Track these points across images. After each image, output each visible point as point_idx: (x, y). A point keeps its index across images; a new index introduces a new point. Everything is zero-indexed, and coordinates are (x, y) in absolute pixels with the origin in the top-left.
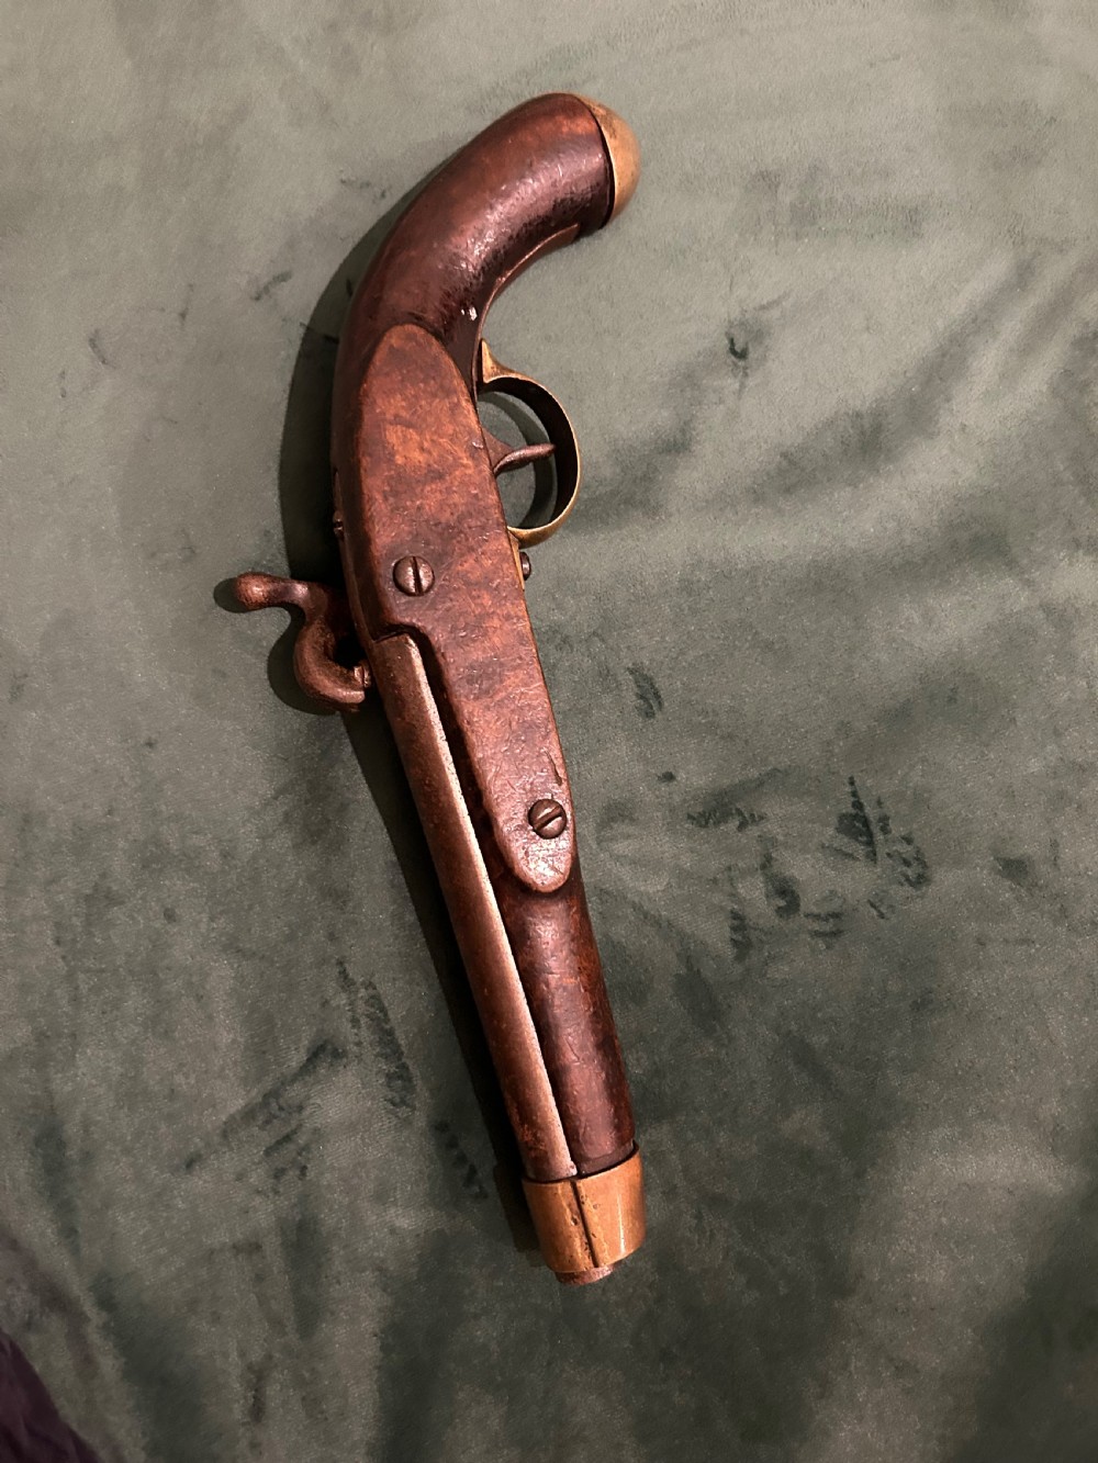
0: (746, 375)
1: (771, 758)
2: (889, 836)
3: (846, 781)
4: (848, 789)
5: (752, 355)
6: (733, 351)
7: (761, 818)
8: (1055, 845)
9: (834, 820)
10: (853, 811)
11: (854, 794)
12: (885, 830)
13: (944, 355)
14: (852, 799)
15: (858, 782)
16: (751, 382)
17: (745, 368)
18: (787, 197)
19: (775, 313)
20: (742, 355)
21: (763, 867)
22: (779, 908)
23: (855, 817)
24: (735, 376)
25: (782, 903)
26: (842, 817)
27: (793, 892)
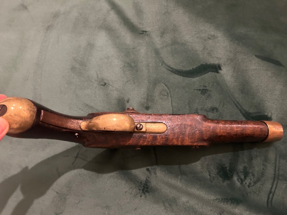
0: (109, 84)
1: (186, 103)
2: (207, 86)
3: (194, 91)
4: (196, 91)
5: (106, 82)
6: (104, 85)
7: (197, 109)
8: (217, 58)
9: (201, 95)
10: (200, 91)
11: (197, 90)
12: (206, 87)
13: (118, 47)
14: (198, 91)
15: (195, 89)
16: (111, 84)
17: (108, 84)
18: (78, 66)
19: (99, 75)
20: (105, 84)
21: (207, 112)
22: (216, 112)
23: (202, 91)
24: (109, 86)
25: (215, 111)
26: (201, 93)
27: (214, 108)
